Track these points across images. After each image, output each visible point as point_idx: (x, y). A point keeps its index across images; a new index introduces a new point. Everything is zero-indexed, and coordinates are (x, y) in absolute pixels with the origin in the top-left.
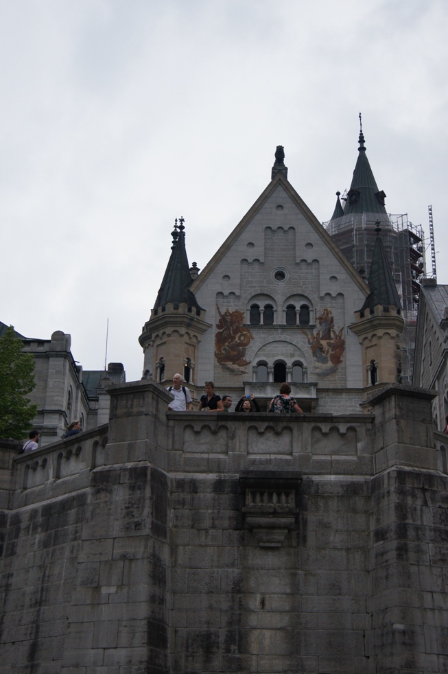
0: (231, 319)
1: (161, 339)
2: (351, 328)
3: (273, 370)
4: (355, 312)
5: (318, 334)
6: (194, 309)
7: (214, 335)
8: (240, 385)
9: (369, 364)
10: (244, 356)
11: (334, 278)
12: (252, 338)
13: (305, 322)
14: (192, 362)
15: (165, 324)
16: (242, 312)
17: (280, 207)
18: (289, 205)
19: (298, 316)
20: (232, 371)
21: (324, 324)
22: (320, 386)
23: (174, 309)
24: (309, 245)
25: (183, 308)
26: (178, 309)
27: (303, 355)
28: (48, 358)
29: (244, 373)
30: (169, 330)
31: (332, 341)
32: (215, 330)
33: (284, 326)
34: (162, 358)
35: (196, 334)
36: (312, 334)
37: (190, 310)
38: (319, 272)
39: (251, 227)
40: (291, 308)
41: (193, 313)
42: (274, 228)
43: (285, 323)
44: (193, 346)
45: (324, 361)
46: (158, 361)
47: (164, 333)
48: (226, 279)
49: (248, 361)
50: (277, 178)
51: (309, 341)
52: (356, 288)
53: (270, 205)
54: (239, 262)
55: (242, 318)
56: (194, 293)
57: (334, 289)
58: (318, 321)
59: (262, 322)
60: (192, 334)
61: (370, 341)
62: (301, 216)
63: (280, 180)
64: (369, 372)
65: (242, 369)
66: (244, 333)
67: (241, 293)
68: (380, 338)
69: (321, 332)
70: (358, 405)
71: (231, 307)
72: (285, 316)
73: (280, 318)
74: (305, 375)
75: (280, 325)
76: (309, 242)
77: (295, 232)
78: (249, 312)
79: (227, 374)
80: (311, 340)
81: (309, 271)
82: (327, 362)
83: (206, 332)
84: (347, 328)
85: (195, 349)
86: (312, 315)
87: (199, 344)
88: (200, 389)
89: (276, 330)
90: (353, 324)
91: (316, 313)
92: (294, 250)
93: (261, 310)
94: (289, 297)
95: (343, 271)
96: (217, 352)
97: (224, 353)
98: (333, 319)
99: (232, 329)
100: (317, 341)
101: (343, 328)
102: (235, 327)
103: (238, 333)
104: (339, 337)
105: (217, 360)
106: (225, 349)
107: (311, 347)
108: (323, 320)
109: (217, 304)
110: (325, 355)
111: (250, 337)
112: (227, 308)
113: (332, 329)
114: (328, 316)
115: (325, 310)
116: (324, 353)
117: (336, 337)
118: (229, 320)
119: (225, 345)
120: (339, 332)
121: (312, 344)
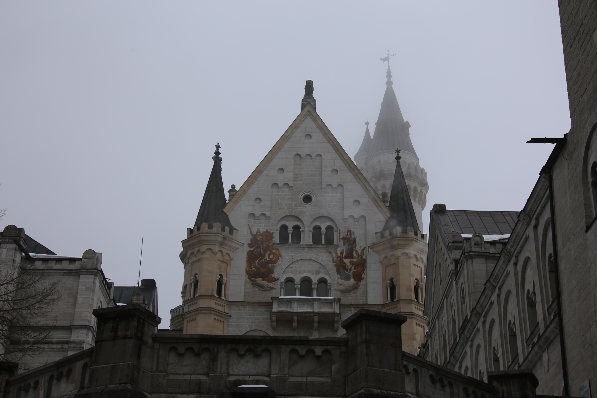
0: (262, 238)
1: (196, 256)
2: (372, 247)
3: (299, 286)
4: (376, 233)
5: (342, 253)
6: (227, 228)
7: (245, 254)
8: (268, 300)
9: (389, 281)
10: (273, 273)
11: (358, 201)
12: (281, 256)
13: (330, 241)
14: (224, 278)
15: (200, 242)
16: (272, 232)
17: (309, 136)
18: (317, 134)
19: (323, 236)
20: (261, 287)
21: (347, 244)
22: (343, 301)
23: (209, 228)
24: (335, 171)
25: (217, 227)
26: (212, 228)
27: (328, 273)
28: (79, 275)
29: (272, 288)
30: (203, 248)
31: (355, 260)
32: (247, 249)
33: (310, 245)
34: (196, 274)
35: (229, 252)
36: (336, 254)
37: (223, 230)
38: (343, 196)
39: (281, 154)
40: (317, 229)
41: (226, 232)
42: (303, 155)
43: (311, 241)
44: (226, 263)
45: (347, 278)
46: (193, 277)
47: (199, 251)
48: (258, 201)
49: (276, 278)
50: (306, 109)
51: (333, 259)
52: (377, 211)
53: (299, 134)
54: (270, 186)
55: (272, 238)
56: (227, 214)
57: (357, 212)
58: (342, 241)
59: (290, 241)
61: (390, 260)
62: (327, 145)
63: (309, 111)
64: (389, 290)
65: (270, 285)
66: (274, 251)
67: (271, 214)
68: (398, 257)
69: (344, 252)
71: (262, 227)
72: (311, 236)
73: (307, 237)
74: (329, 291)
75: (307, 245)
76: (335, 168)
77: (322, 159)
78: (278, 232)
79: (257, 290)
80: (335, 259)
81: (335, 195)
82: (349, 280)
83: (238, 250)
84: (369, 248)
85: (227, 266)
86: (336, 236)
87: (231, 261)
88: (231, 303)
89: (303, 248)
90: (374, 244)
91: (340, 234)
92: (321, 175)
93: (290, 230)
94: (315, 219)
95: (365, 195)
96: (248, 269)
97: (254, 270)
98: (356, 239)
99: (262, 247)
100: (340, 259)
101: (365, 248)
102: (265, 245)
103: (267, 252)
104: (361, 256)
105: (248, 277)
106: (255, 266)
107: (335, 265)
108: (346, 241)
109: (249, 224)
110: (348, 273)
111: (279, 256)
112: (258, 228)
113: (354, 249)
114: (351, 237)
115: (348, 230)
116: (347, 271)
117: (358, 256)
118: (259, 239)
119: (255, 263)
120: (361, 251)
121: (336, 263)
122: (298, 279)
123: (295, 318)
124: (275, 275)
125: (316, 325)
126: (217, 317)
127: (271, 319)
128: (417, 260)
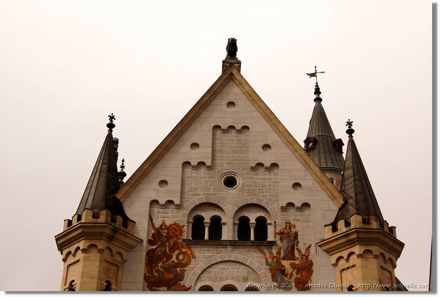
0: (168, 233)
1: (74, 256)
2: (322, 244)
4: (325, 226)
5: (279, 253)
6: (119, 219)
7: (144, 253)
10: (182, 280)
11: (297, 184)
13: (262, 238)
15: (79, 238)
16: (181, 225)
17: (231, 104)
18: (242, 102)
19: (252, 230)
21: (286, 241)
24: (266, 147)
25: (105, 217)
26: (98, 217)
30: (83, 244)
31: (297, 262)
32: (146, 247)
33: (235, 242)
34: (73, 281)
35: (121, 251)
36: (271, 253)
37: (114, 220)
38: (279, 177)
39: (196, 125)
40: (244, 221)
41: (117, 223)
42: (224, 127)
43: (236, 239)
44: (116, 265)
46: (67, 286)
48: (163, 185)
49: (187, 287)
50: (228, 71)
51: (267, 261)
52: (326, 197)
53: (219, 102)
54: (180, 166)
55: (181, 232)
56: (121, 201)
57: (298, 198)
58: (278, 236)
59: (206, 237)
61: (347, 261)
62: (257, 114)
63: (232, 74)
66: (184, 250)
67: (181, 201)
68: (359, 256)
69: (282, 251)
71: (169, 218)
72: (236, 230)
73: (231, 232)
75: (230, 241)
76: (267, 143)
77: (249, 132)
78: (190, 225)
80: (270, 261)
81: (267, 177)
82: (290, 289)
83: (134, 248)
84: (316, 245)
85: (118, 271)
86: (270, 230)
87: (124, 264)
89: (225, 246)
90: (323, 240)
91: (275, 227)
92: (248, 152)
93: (207, 223)
94: (242, 208)
95: (309, 177)
96: (147, 275)
97: (156, 276)
98: (298, 234)
99: (168, 245)
100: (277, 261)
101: (311, 245)
102: (172, 243)
103: (175, 251)
105: (147, 285)
106: (158, 271)
107: (270, 269)
108: (284, 236)
109: (150, 215)
110: (288, 279)
111: (191, 256)
112: (163, 219)
113: (296, 247)
114: (291, 231)
115: (287, 223)
116: (287, 277)
117: (301, 256)
118: (165, 234)
119: (158, 266)
120: (306, 251)
121: (271, 265)
122: (217, 289)
124: (186, 282)
128: (385, 261)
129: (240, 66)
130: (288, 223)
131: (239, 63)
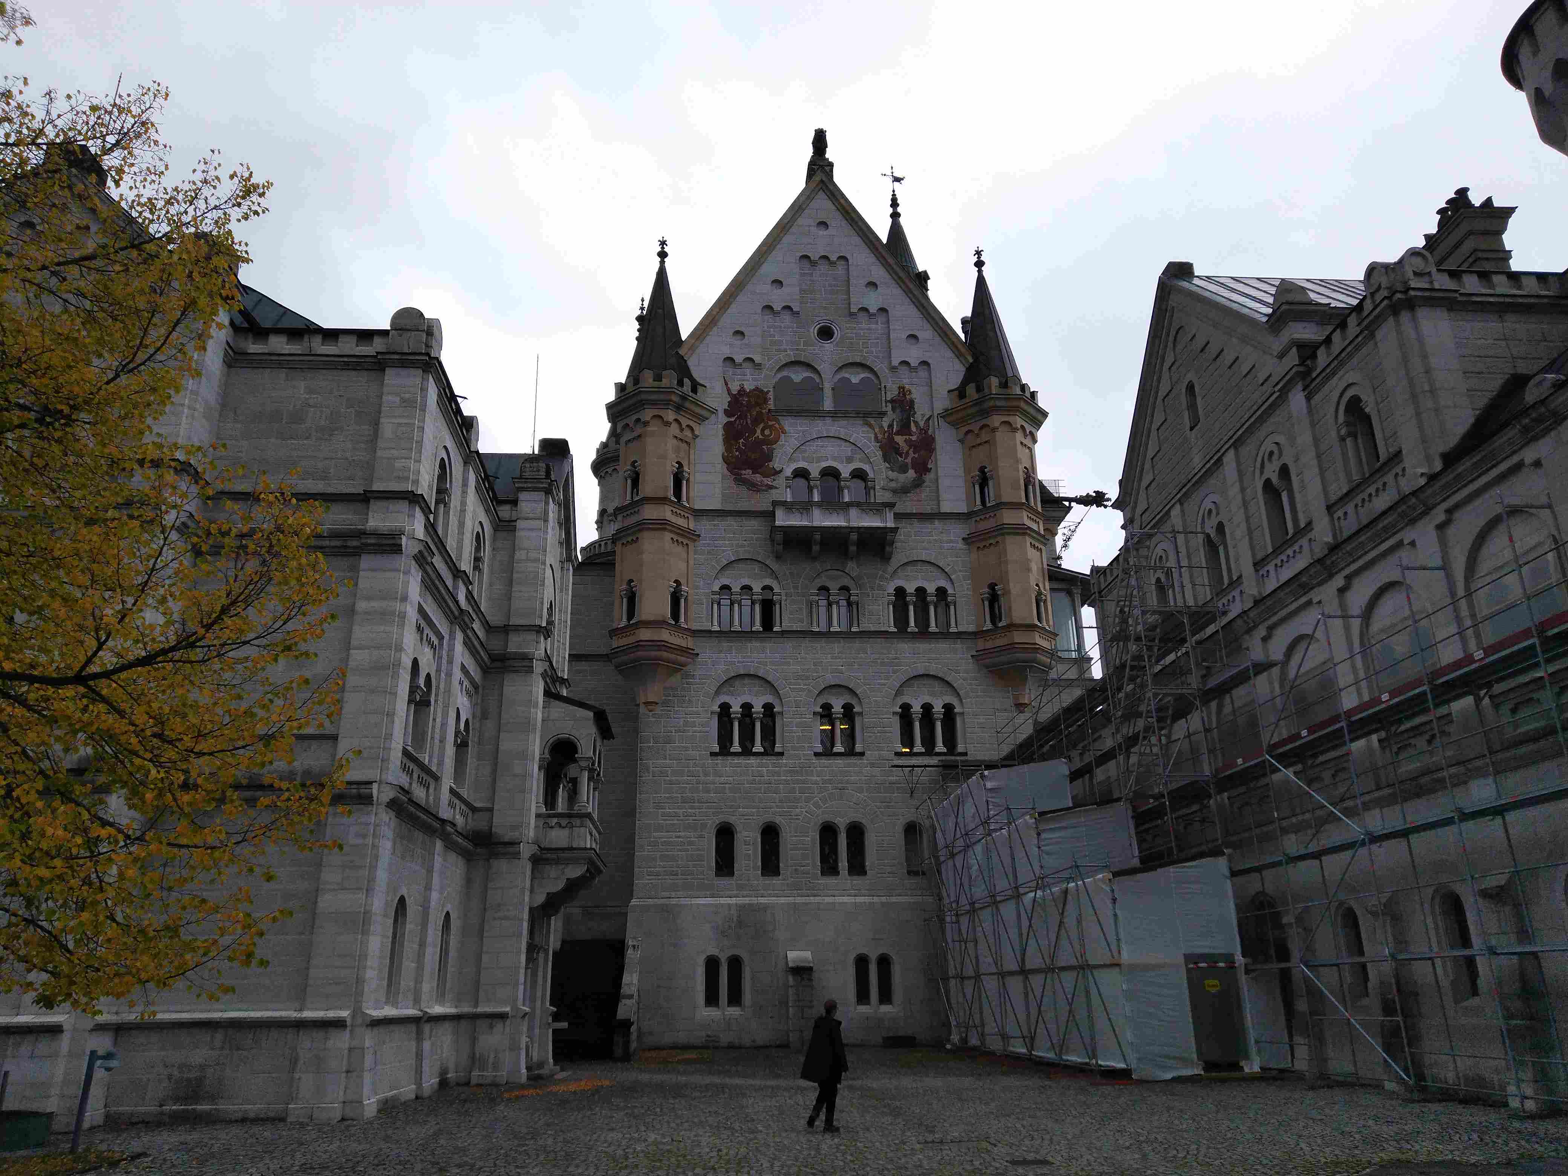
0: (749, 401)
2: (946, 415)
3: (818, 482)
4: (949, 391)
5: (891, 426)
6: (686, 381)
7: (721, 427)
8: (767, 506)
9: (976, 472)
11: (913, 337)
12: (784, 432)
14: (686, 468)
15: (641, 405)
17: (823, 224)
18: (836, 221)
21: (899, 411)
22: (898, 508)
23: (655, 380)
24: (873, 285)
25: (669, 379)
26: (662, 380)
27: (867, 459)
28: (383, 369)
29: (771, 487)
30: (647, 414)
31: (914, 438)
32: (723, 419)
33: (833, 412)
34: (635, 462)
35: (691, 423)
36: (881, 427)
37: (681, 383)
38: (888, 327)
39: (777, 254)
40: (845, 383)
41: (685, 387)
42: (815, 257)
44: (687, 442)
45: (903, 469)
46: (629, 467)
47: (638, 420)
48: (739, 337)
49: (778, 470)
50: (817, 178)
51: (876, 437)
52: (949, 354)
53: (805, 221)
54: (759, 311)
55: (766, 400)
56: (685, 358)
57: (914, 355)
58: (890, 405)
60: (685, 422)
61: (977, 435)
62: (857, 240)
63: (822, 181)
64: (977, 487)
65: (768, 481)
66: (770, 423)
67: (763, 359)
68: (994, 430)
69: (895, 423)
70: (960, 540)
71: (748, 381)
73: (828, 399)
74: (872, 492)
75: (829, 412)
76: (872, 279)
77: (848, 265)
79: (744, 490)
80: (880, 436)
81: (873, 326)
82: (905, 472)
83: (708, 420)
84: (937, 417)
85: (690, 449)
87: (697, 440)
88: (699, 514)
89: (824, 418)
90: (947, 410)
91: (886, 392)
92: (848, 292)
94: (841, 368)
95: (927, 326)
96: (726, 454)
97: (737, 456)
98: (914, 402)
99: (749, 416)
100: (888, 436)
101: (931, 416)
102: (755, 414)
103: (759, 424)
104: (924, 431)
105: (727, 467)
106: (738, 449)
107: (881, 447)
108: (897, 405)
109: (724, 377)
110: (903, 459)
111: (780, 431)
112: (741, 382)
113: (912, 418)
114: (906, 398)
116: (901, 457)
117: (919, 430)
118: (744, 402)
119: (739, 443)
120: (925, 423)
121: (881, 442)
122: (815, 472)
123: (818, 537)
124: (776, 464)
125: (853, 548)
126: (675, 537)
127: (772, 540)
128: (1025, 436)
129: (832, 171)
130: (901, 388)
131: (831, 165)
